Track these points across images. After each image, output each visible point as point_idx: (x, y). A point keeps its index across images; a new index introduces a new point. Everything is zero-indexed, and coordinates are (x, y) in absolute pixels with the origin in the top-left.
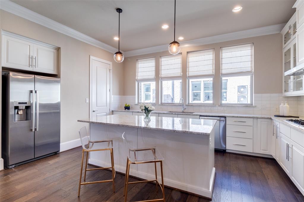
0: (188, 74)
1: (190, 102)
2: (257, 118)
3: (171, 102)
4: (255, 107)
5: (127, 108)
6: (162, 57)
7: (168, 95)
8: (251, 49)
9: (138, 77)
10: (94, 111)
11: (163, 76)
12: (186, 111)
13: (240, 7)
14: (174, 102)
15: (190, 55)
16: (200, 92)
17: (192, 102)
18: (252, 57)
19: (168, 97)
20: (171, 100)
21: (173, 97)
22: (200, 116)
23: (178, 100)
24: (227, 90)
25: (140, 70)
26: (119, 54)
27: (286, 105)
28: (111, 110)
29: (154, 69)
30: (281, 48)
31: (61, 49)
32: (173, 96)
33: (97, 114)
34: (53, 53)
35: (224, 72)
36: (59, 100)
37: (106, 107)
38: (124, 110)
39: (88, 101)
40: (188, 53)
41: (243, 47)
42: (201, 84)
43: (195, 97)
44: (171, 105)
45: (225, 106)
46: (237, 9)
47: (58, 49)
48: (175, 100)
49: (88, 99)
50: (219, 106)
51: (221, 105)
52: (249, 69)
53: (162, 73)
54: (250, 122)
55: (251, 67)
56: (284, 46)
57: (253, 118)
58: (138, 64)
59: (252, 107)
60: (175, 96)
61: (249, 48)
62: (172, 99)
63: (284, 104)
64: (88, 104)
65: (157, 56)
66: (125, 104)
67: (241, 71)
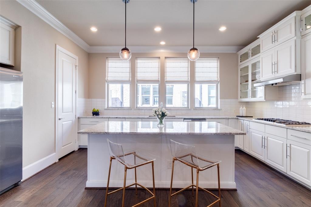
0: (166, 79)
3: (120, 106)
4: (221, 109)
5: (96, 113)
6: (138, 59)
7: (116, 98)
8: (217, 63)
9: (109, 78)
10: (60, 119)
13: (225, 27)
14: (123, 105)
16: (150, 96)
17: (142, 106)
18: (218, 69)
19: (116, 101)
20: (120, 104)
21: (123, 101)
22: (184, 119)
23: (127, 104)
25: (110, 70)
26: (126, 51)
27: (244, 108)
28: (77, 117)
30: (237, 65)
32: (122, 99)
33: (63, 123)
34: (8, 33)
35: (197, 79)
36: (22, 105)
37: (72, 113)
38: (92, 116)
39: (53, 106)
40: (166, 58)
41: (207, 60)
42: (150, 88)
44: (149, 110)
46: (223, 29)
47: (16, 29)
48: (124, 103)
49: (53, 103)
50: (194, 109)
52: (216, 79)
53: (138, 76)
56: (240, 63)
58: (108, 62)
59: (217, 110)
60: (124, 99)
61: (216, 61)
62: (122, 103)
63: (243, 108)
64: (54, 109)
66: (93, 109)
67: (210, 80)
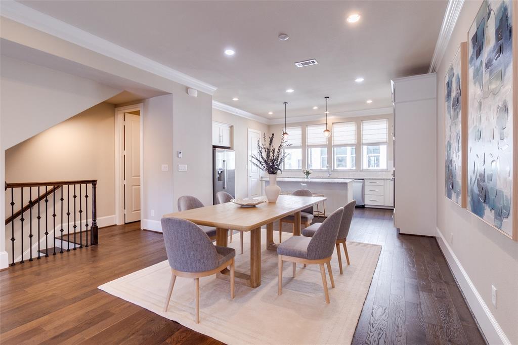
0: (333, 143)
1: (335, 168)
2: (387, 179)
4: (389, 171)
6: (308, 126)
8: (387, 124)
10: (250, 177)
11: (309, 144)
12: (331, 176)
15: (335, 126)
17: (337, 169)
18: (387, 130)
24: (379, 153)
28: (260, 176)
29: (300, 137)
31: (234, 127)
33: (252, 180)
40: (333, 123)
43: (340, 163)
45: (365, 171)
47: (231, 127)
49: (247, 166)
50: (360, 171)
51: (362, 171)
52: (385, 140)
53: (308, 141)
54: (382, 182)
55: (387, 138)
57: (384, 179)
61: (385, 123)
65: (304, 125)
